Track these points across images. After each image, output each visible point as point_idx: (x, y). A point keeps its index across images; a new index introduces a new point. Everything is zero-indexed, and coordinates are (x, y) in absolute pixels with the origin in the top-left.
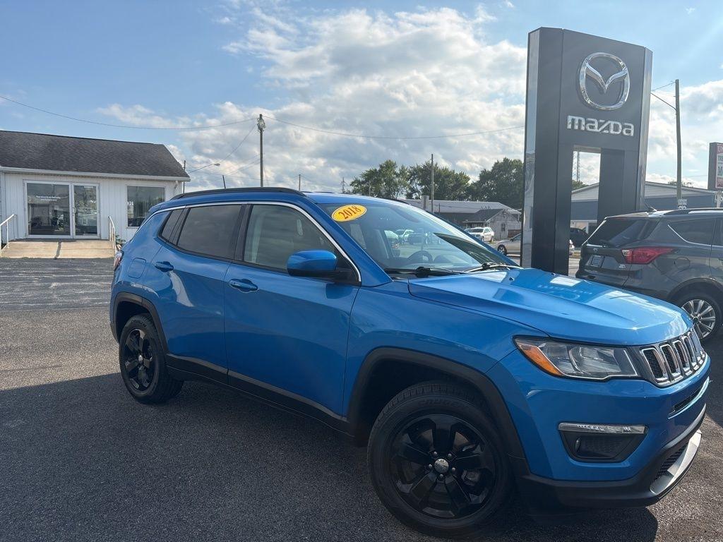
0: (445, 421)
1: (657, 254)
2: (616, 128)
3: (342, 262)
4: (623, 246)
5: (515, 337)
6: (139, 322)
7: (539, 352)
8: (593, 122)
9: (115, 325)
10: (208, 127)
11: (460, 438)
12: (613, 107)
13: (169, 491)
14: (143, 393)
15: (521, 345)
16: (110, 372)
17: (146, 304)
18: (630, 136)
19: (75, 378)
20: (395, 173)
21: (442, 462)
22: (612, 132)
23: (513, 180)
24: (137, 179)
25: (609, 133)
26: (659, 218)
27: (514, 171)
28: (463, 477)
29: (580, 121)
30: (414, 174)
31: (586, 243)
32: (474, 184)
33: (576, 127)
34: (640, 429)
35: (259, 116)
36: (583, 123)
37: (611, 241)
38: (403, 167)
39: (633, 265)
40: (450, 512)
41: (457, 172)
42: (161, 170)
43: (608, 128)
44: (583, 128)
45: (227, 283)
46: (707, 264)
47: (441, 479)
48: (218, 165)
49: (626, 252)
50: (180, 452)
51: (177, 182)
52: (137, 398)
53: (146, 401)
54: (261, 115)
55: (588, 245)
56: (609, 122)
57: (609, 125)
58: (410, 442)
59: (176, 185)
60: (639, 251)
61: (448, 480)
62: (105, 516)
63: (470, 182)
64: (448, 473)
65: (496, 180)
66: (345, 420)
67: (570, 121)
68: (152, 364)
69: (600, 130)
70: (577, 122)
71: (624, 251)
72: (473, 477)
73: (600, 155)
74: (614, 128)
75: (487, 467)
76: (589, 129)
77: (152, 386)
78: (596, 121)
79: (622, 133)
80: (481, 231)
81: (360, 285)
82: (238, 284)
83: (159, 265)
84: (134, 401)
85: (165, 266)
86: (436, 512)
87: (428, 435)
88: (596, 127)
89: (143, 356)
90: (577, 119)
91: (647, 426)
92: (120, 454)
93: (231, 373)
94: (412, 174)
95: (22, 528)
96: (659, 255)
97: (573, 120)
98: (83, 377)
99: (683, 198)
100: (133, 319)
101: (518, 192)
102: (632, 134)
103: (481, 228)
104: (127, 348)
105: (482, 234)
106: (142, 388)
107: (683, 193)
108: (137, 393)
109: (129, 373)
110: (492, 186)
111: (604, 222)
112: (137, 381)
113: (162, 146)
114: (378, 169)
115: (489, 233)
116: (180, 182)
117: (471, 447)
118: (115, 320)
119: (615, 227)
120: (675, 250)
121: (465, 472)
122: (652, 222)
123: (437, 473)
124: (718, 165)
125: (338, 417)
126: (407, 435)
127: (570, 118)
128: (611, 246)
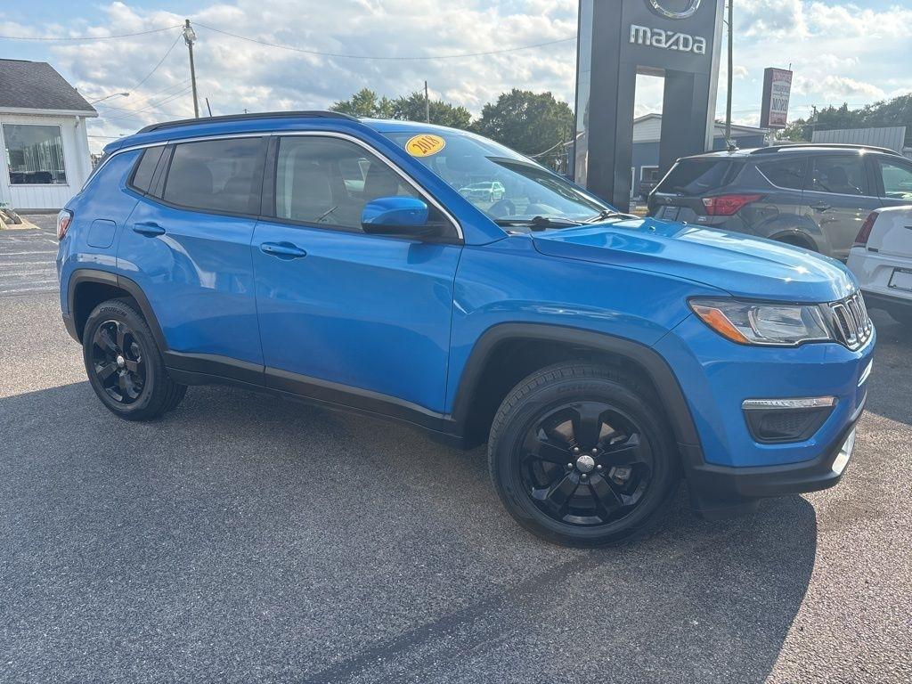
0: (591, 410)
1: (743, 202)
2: (686, 43)
3: (433, 213)
4: (703, 192)
5: (689, 299)
6: (114, 310)
7: (720, 315)
8: (660, 35)
9: (71, 317)
10: (91, 39)
11: (606, 429)
12: (683, 14)
13: (217, 527)
14: (130, 407)
15: (696, 307)
16: (63, 383)
17: (125, 284)
18: (700, 54)
19: (14, 393)
20: (374, 108)
21: (586, 460)
22: (681, 48)
23: (524, 117)
24: (17, 114)
25: (677, 50)
26: (744, 158)
27: (526, 105)
28: (611, 475)
29: (645, 32)
30: (399, 110)
31: (655, 192)
32: (477, 123)
33: (640, 41)
34: (828, 401)
35: (185, 23)
36: (649, 35)
37: (688, 188)
38: (384, 99)
39: (716, 217)
40: (596, 517)
41: (455, 107)
42: (51, 101)
43: (676, 43)
44: (648, 42)
45: (256, 248)
46: (797, 213)
47: (584, 480)
48: (126, 95)
49: (708, 201)
50: (211, 479)
51: (78, 118)
52: (120, 414)
53: (137, 417)
54: (187, 21)
55: (658, 194)
56: (679, 34)
57: (678, 40)
58: (547, 438)
59: (78, 123)
60: (723, 200)
61: (595, 480)
62: (144, 566)
63: (471, 121)
64: (593, 471)
65: (503, 117)
66: (448, 418)
67: (633, 33)
68: (142, 367)
69: (668, 45)
70: (641, 34)
71: (705, 200)
72: (622, 474)
73: (664, 78)
74: (683, 42)
75: (643, 460)
76: (654, 44)
77: (144, 396)
78: (663, 33)
79: (692, 50)
80: (490, 186)
81: (462, 244)
82: (274, 248)
83: (138, 227)
84: (116, 419)
85: (152, 229)
86: (579, 520)
87: (565, 428)
88: (664, 40)
89: (125, 357)
90: (642, 29)
91: (836, 397)
92: (127, 487)
93: (269, 371)
94: (397, 109)
95: (28, 594)
96: (745, 204)
97: (637, 31)
98: (25, 392)
99: (733, 138)
100: (103, 306)
101: (530, 132)
102: (703, 51)
103: (489, 183)
104: (96, 347)
105: (491, 190)
106: (128, 400)
107: (732, 132)
108: (118, 406)
109: (104, 381)
110: (498, 126)
111: (676, 164)
112: (118, 390)
113: (46, 65)
114: (351, 100)
115: (499, 189)
116: (82, 117)
117: (619, 438)
118: (71, 309)
119: (690, 171)
120: (762, 198)
121: (614, 468)
122: (737, 163)
123: (579, 473)
124: (773, 97)
125: (439, 416)
126: (542, 431)
127: (634, 27)
128: (687, 194)
